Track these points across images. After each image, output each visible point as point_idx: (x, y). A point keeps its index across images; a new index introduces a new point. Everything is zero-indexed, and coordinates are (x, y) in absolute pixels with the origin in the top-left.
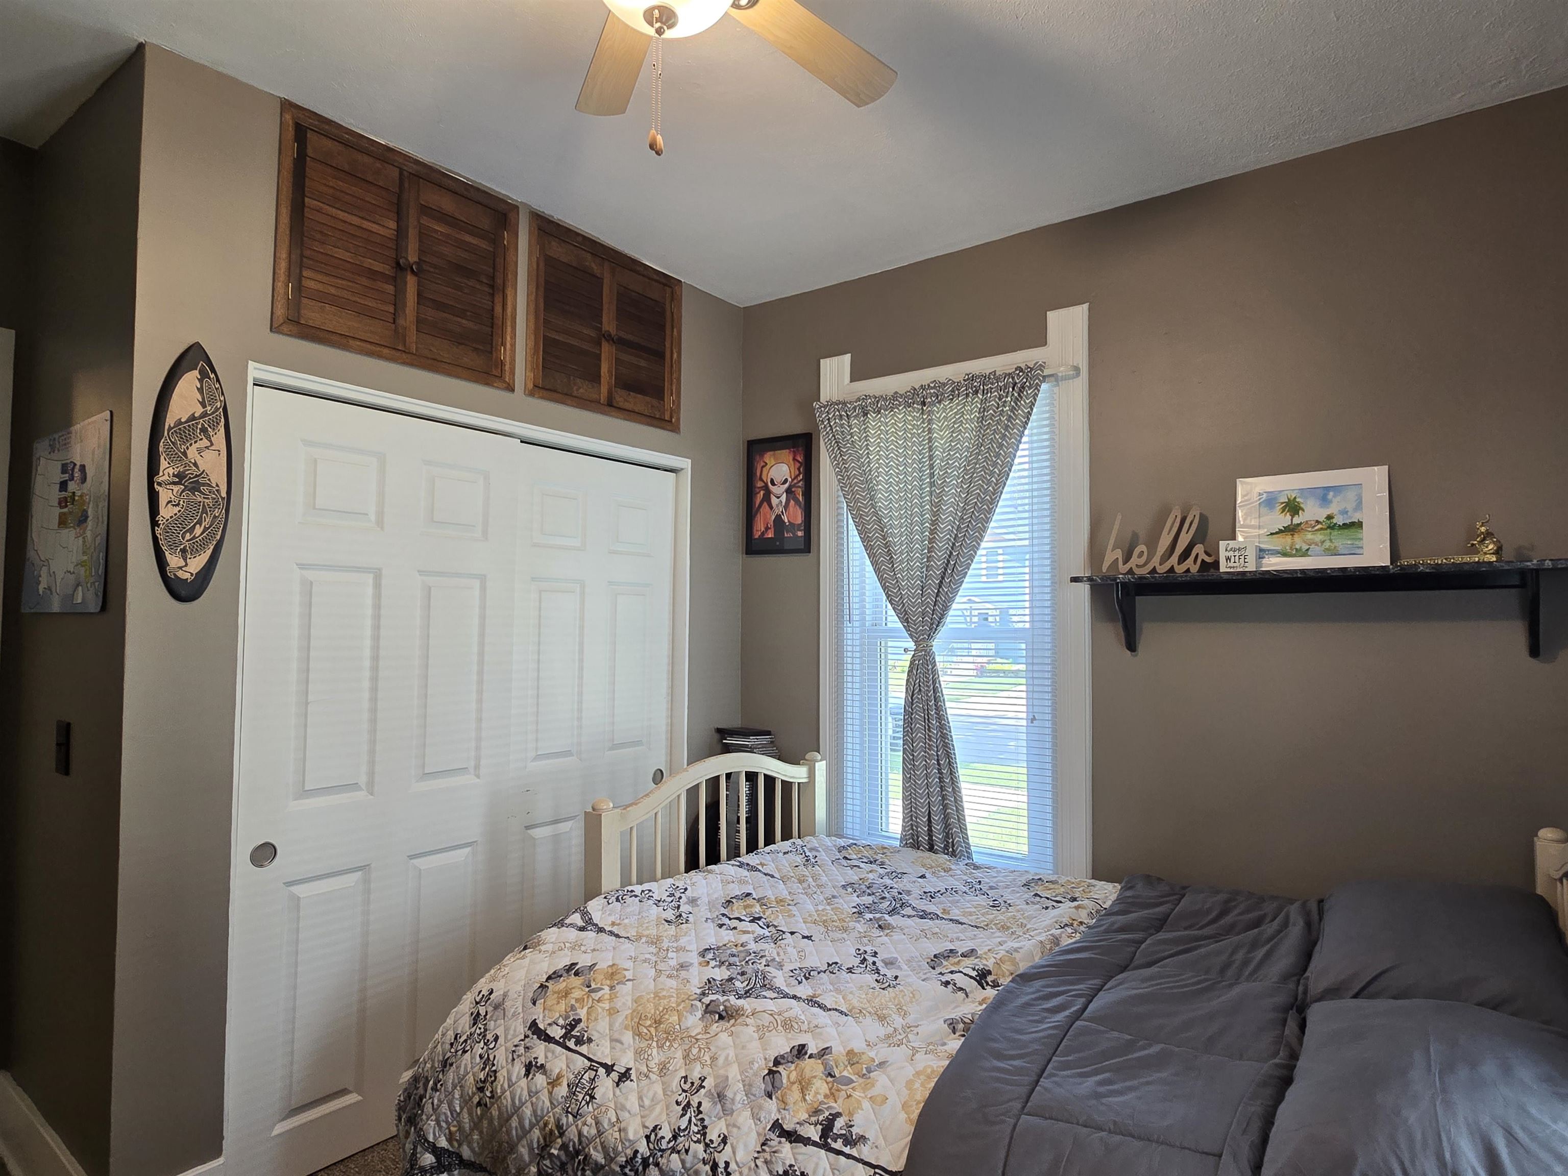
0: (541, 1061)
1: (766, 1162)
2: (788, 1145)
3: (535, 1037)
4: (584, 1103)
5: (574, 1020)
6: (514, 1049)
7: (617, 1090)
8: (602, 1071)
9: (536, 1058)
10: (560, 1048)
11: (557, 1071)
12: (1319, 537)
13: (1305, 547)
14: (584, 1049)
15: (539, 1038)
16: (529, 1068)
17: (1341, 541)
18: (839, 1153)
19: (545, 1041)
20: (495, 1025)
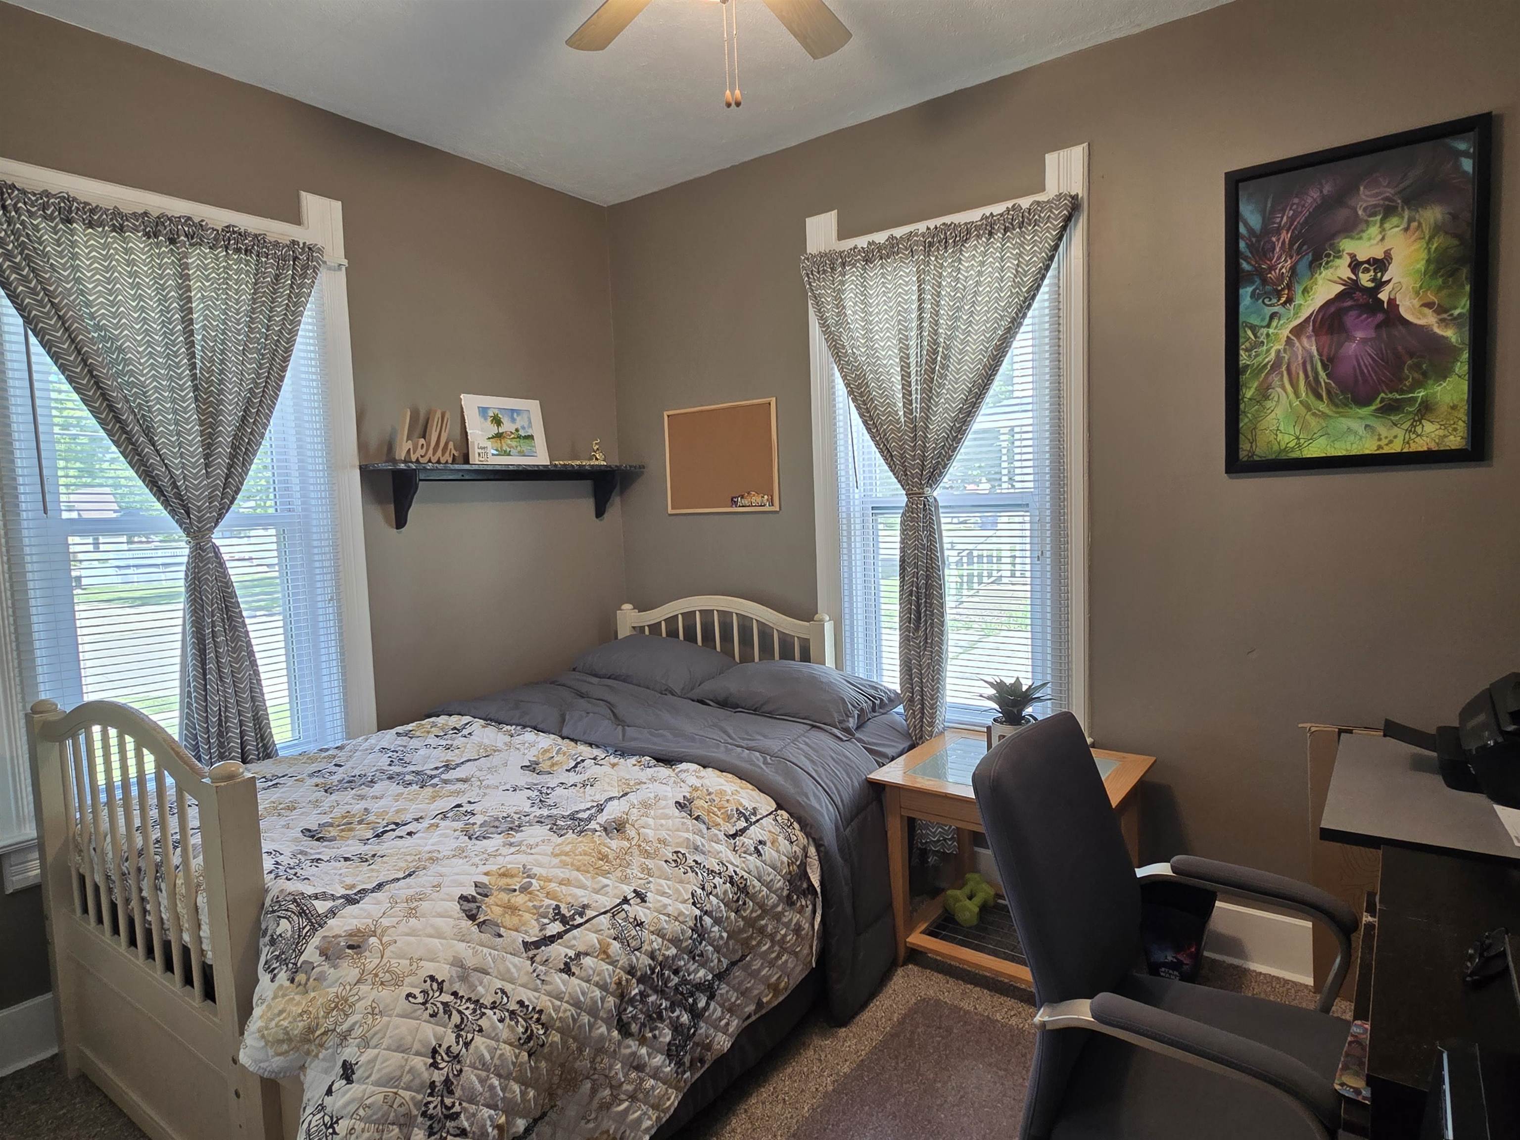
0: (572, 953)
1: (745, 853)
2: (741, 838)
3: (543, 948)
4: (640, 933)
5: (554, 909)
6: (535, 975)
7: (648, 904)
8: (625, 907)
9: (566, 955)
10: (575, 931)
11: (596, 941)
12: (514, 444)
13: (508, 450)
14: (590, 913)
15: (546, 945)
16: (567, 969)
17: (525, 446)
18: (758, 821)
19: (553, 942)
20: (484, 987)
